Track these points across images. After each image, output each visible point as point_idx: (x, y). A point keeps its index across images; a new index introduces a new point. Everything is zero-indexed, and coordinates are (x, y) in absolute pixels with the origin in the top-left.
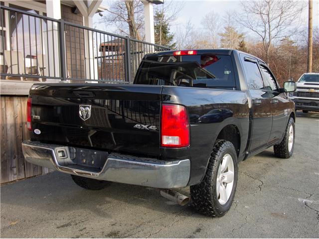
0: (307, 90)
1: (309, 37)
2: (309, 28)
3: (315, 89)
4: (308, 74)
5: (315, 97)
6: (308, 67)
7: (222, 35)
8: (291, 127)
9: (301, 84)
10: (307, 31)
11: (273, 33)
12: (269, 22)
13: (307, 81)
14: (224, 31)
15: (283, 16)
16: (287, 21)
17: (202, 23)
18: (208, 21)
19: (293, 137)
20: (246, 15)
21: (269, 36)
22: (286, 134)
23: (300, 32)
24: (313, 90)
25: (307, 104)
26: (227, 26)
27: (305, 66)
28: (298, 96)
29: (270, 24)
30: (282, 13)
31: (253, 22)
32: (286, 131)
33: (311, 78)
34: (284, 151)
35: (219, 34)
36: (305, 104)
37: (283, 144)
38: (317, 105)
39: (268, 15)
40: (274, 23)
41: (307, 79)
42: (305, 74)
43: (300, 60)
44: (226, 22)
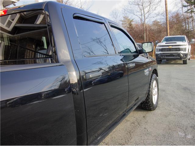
0: (167, 47)
1: (166, 15)
2: (166, 10)
3: (172, 46)
4: (167, 37)
5: (172, 51)
6: (167, 33)
7: (122, 21)
8: (155, 82)
9: (164, 43)
10: (165, 13)
11: (146, 16)
12: (143, 9)
13: (167, 41)
14: (123, 19)
15: (151, 5)
16: (154, 8)
17: (110, 15)
18: (114, 14)
19: (157, 90)
20: (130, 6)
21: (144, 17)
22: (149, 91)
23: (161, 14)
24: (171, 47)
25: (168, 56)
26: (124, 16)
27: (165, 33)
28: (162, 51)
29: (144, 10)
30: (150, 3)
31: (135, 10)
32: (150, 87)
33: (169, 40)
34: (150, 106)
35: (120, 21)
36: (167, 56)
37: (148, 100)
38: (174, 56)
39: (142, 5)
40: (146, 10)
41: (167, 40)
42: (166, 37)
43: (162, 30)
44: (123, 14)
